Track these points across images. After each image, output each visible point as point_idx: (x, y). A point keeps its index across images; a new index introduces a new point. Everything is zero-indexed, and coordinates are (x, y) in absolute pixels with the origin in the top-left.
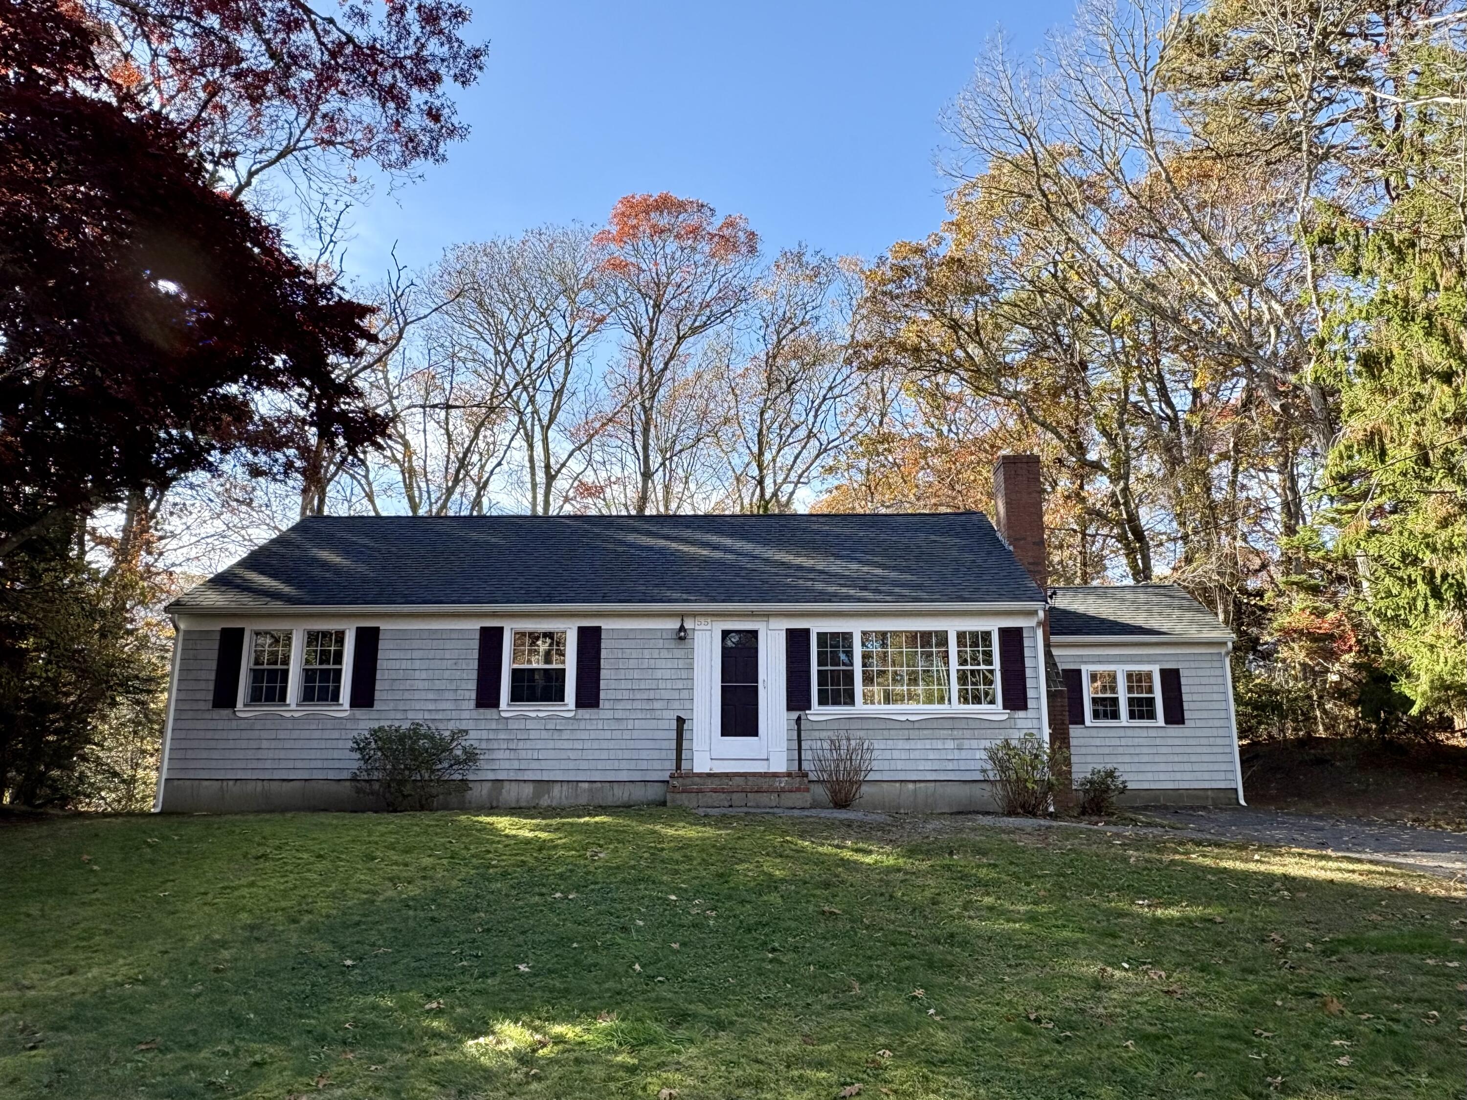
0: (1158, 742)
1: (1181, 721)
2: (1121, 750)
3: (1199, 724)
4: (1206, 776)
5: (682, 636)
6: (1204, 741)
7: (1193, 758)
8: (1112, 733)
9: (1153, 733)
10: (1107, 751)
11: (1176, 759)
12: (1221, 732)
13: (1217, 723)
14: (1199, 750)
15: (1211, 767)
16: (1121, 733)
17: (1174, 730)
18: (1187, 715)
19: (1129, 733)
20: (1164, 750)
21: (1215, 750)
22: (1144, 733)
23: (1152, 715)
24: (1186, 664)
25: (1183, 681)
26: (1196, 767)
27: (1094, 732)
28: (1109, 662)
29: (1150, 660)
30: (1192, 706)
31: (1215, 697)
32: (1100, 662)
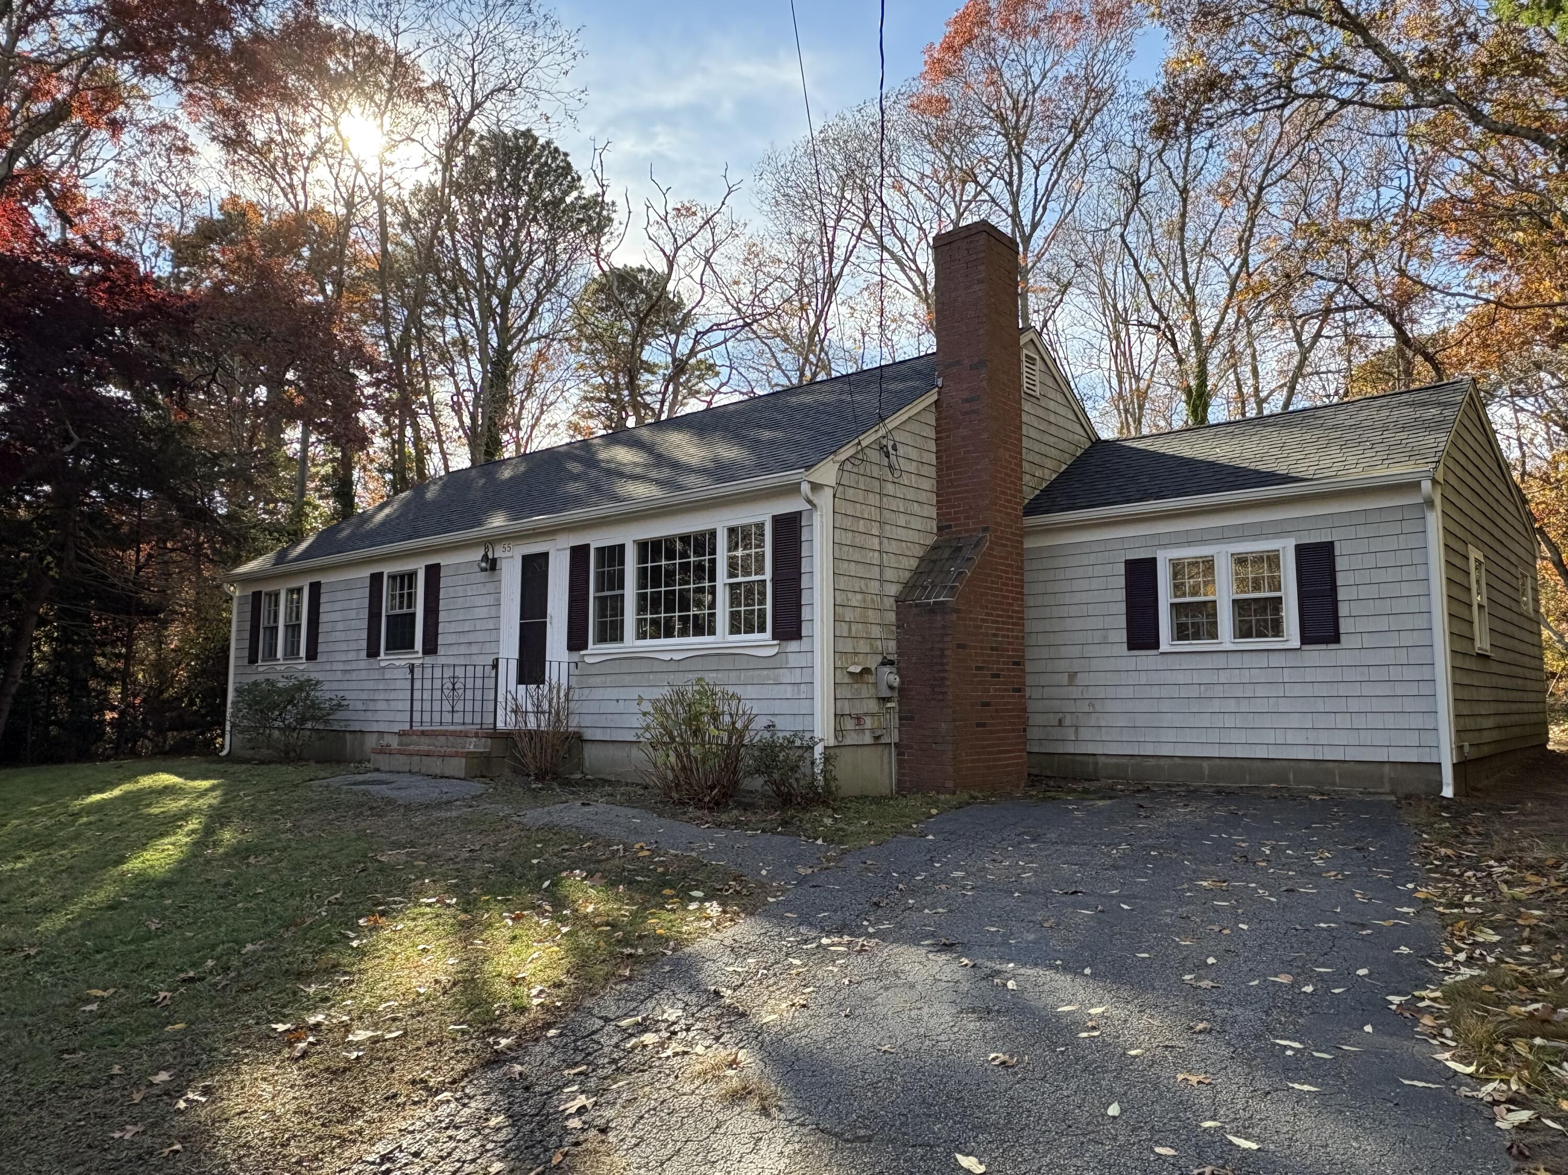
0: (1287, 675)
1: (1334, 637)
2: (1218, 691)
3: (1368, 641)
4: (1379, 738)
6: (1375, 674)
7: (1354, 706)
8: (1209, 662)
9: (1277, 660)
10: (1194, 692)
11: (1320, 706)
12: (1416, 656)
13: (1407, 639)
14: (1367, 690)
15: (1390, 720)
16: (1220, 661)
17: (1318, 654)
18: (1345, 626)
19: (1235, 661)
20: (1297, 690)
21: (1400, 689)
22: (1262, 661)
23: (1276, 629)
24: (1351, 533)
25: (1341, 564)
26: (1359, 722)
27: (1171, 661)
28: (1203, 542)
29: (1279, 530)
30: (1356, 609)
31: (1406, 589)
32: (1189, 543)
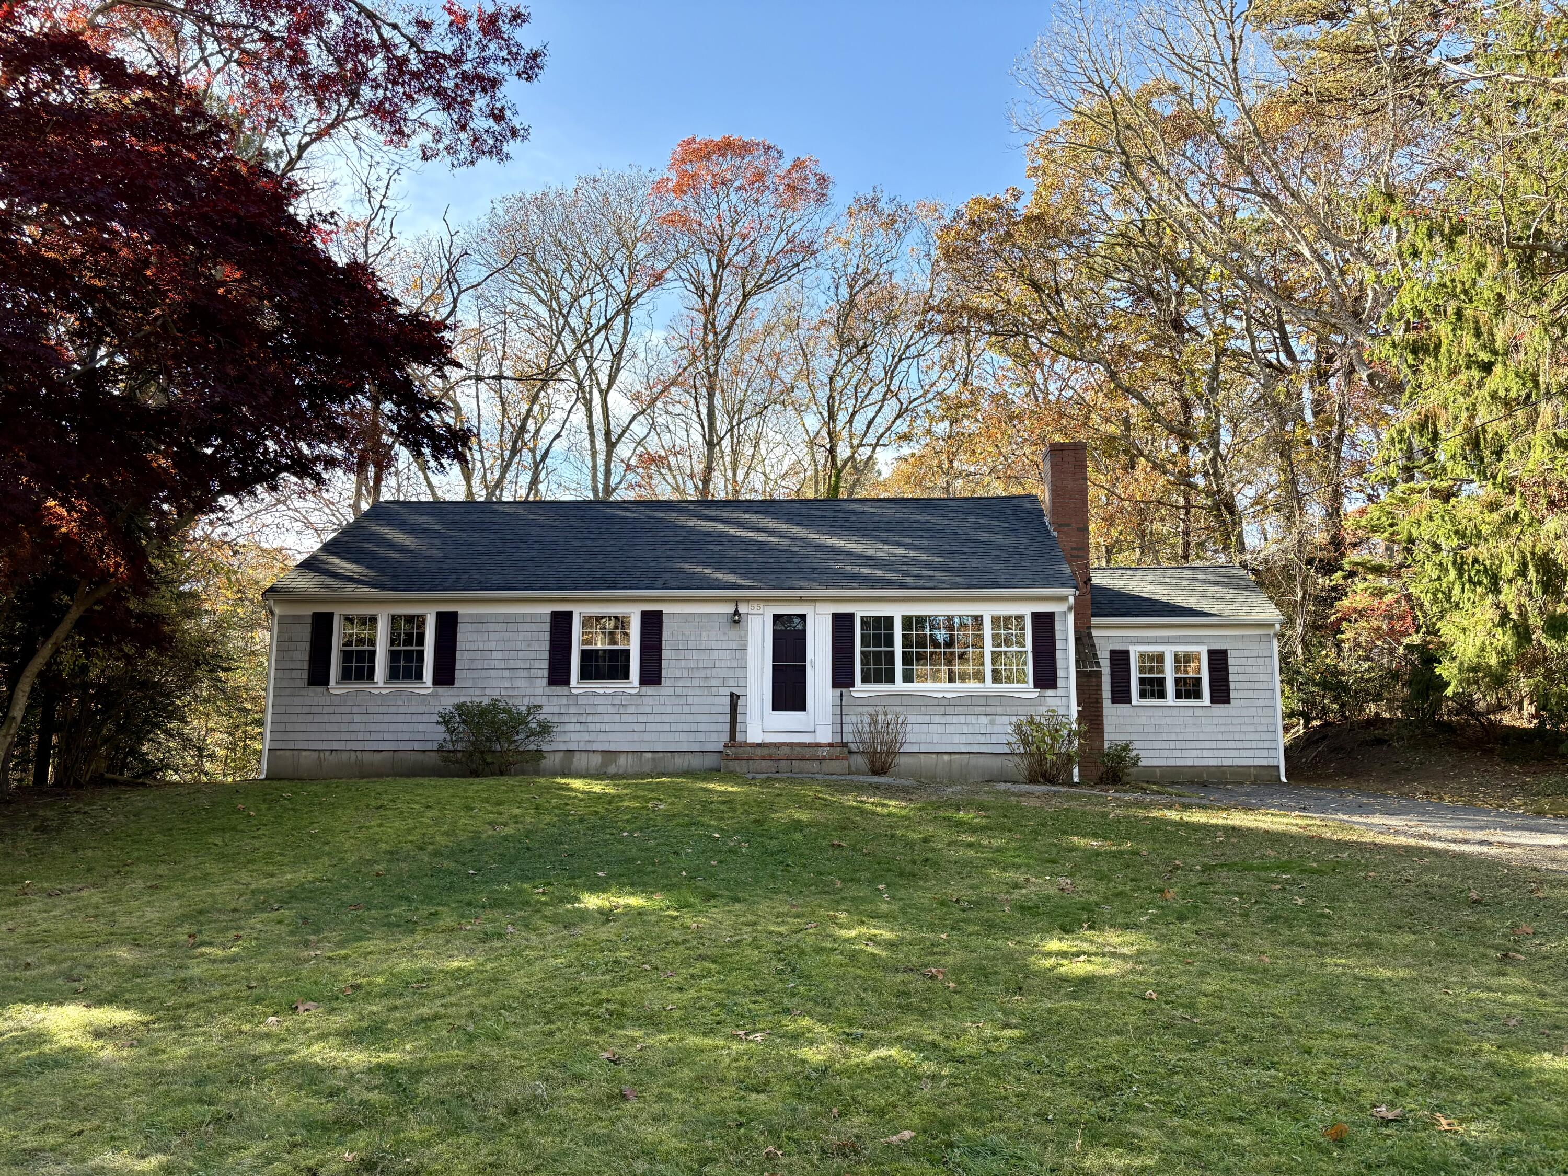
0: (1203, 720)
1: (1227, 700)
2: (1166, 728)
3: (1244, 703)
4: (1250, 754)
5: (736, 619)
6: (1247, 720)
7: (1237, 736)
8: (1160, 712)
9: (1198, 712)
10: (1152, 729)
11: (1220, 737)
12: (1267, 711)
13: (1262, 703)
14: (1244, 728)
15: (1255, 745)
16: (1167, 711)
17: (1219, 709)
18: (1233, 695)
19: (1175, 712)
20: (1208, 728)
21: (1259, 728)
22: (1190, 712)
23: (1198, 695)
24: (1235, 646)
25: (1231, 661)
26: (1240, 745)
27: (1140, 711)
28: (1156, 643)
29: (1198, 641)
30: (1238, 686)
31: (1262, 677)
32: (1149, 643)
